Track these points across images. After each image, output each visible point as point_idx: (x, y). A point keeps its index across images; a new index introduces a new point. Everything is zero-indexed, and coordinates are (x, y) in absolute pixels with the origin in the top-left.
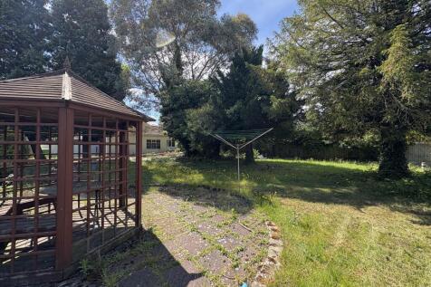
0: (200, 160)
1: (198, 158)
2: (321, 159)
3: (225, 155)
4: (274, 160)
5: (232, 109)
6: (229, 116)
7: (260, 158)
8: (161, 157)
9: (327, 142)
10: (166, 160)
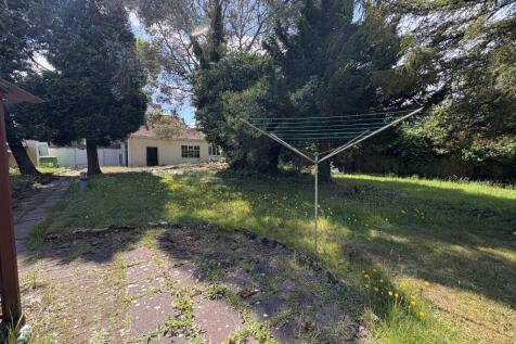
0: (250, 175)
1: (247, 173)
2: (430, 176)
3: (286, 168)
4: (357, 177)
5: (300, 93)
6: (295, 104)
7: (336, 173)
8: (198, 169)
9: (441, 151)
10: (202, 174)
